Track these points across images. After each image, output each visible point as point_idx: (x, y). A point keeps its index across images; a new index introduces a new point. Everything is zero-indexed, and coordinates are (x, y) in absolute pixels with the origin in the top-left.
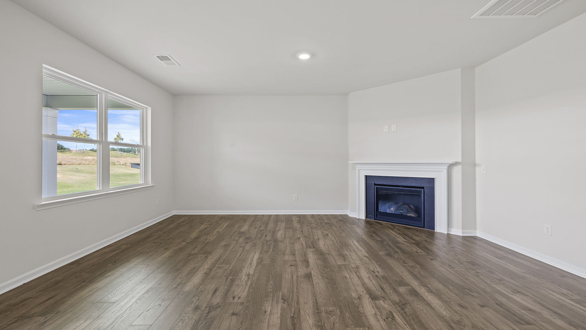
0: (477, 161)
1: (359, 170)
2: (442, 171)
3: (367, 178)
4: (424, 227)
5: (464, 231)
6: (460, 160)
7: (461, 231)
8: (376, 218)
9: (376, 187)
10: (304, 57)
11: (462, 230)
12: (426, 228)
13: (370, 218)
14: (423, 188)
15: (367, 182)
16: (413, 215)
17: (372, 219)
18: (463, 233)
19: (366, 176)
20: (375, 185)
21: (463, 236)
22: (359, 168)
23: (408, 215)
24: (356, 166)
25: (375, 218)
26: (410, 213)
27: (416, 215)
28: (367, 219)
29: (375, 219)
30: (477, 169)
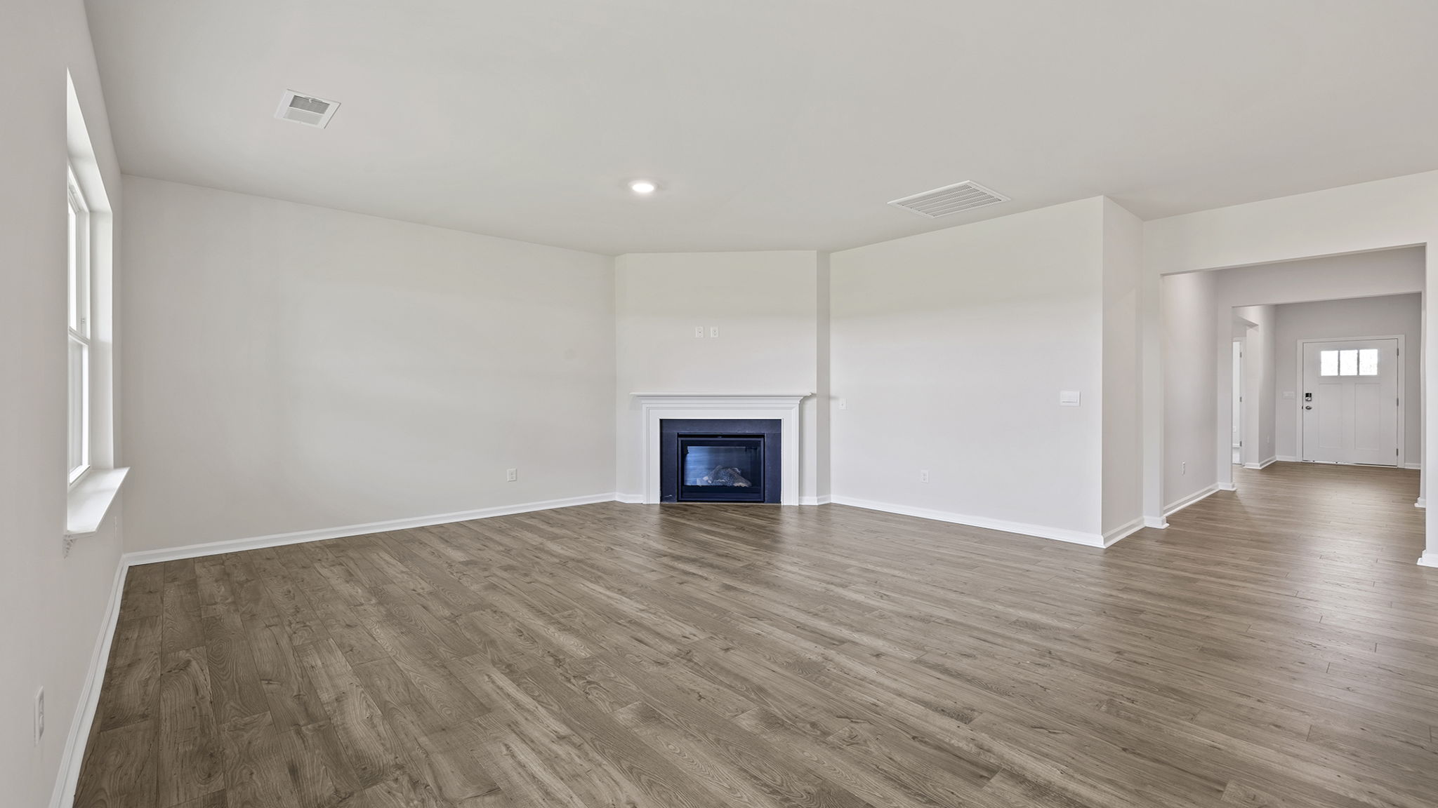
0: (833, 393)
1: (648, 409)
2: (791, 408)
3: (664, 423)
4: (763, 502)
5: (820, 497)
6: (815, 391)
7: (816, 498)
8: (682, 497)
9: (682, 441)
10: (643, 188)
11: (817, 496)
12: (768, 502)
13: (667, 499)
14: (763, 436)
15: (664, 432)
16: (743, 484)
17: (674, 501)
18: (818, 500)
19: (661, 420)
20: (679, 436)
21: (819, 506)
22: (648, 406)
23: (736, 485)
24: (643, 402)
25: (680, 499)
26: (739, 482)
27: (749, 483)
28: (664, 503)
29: (678, 501)
30: (833, 403)
